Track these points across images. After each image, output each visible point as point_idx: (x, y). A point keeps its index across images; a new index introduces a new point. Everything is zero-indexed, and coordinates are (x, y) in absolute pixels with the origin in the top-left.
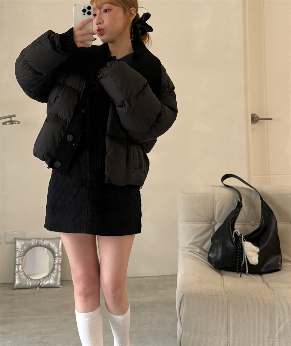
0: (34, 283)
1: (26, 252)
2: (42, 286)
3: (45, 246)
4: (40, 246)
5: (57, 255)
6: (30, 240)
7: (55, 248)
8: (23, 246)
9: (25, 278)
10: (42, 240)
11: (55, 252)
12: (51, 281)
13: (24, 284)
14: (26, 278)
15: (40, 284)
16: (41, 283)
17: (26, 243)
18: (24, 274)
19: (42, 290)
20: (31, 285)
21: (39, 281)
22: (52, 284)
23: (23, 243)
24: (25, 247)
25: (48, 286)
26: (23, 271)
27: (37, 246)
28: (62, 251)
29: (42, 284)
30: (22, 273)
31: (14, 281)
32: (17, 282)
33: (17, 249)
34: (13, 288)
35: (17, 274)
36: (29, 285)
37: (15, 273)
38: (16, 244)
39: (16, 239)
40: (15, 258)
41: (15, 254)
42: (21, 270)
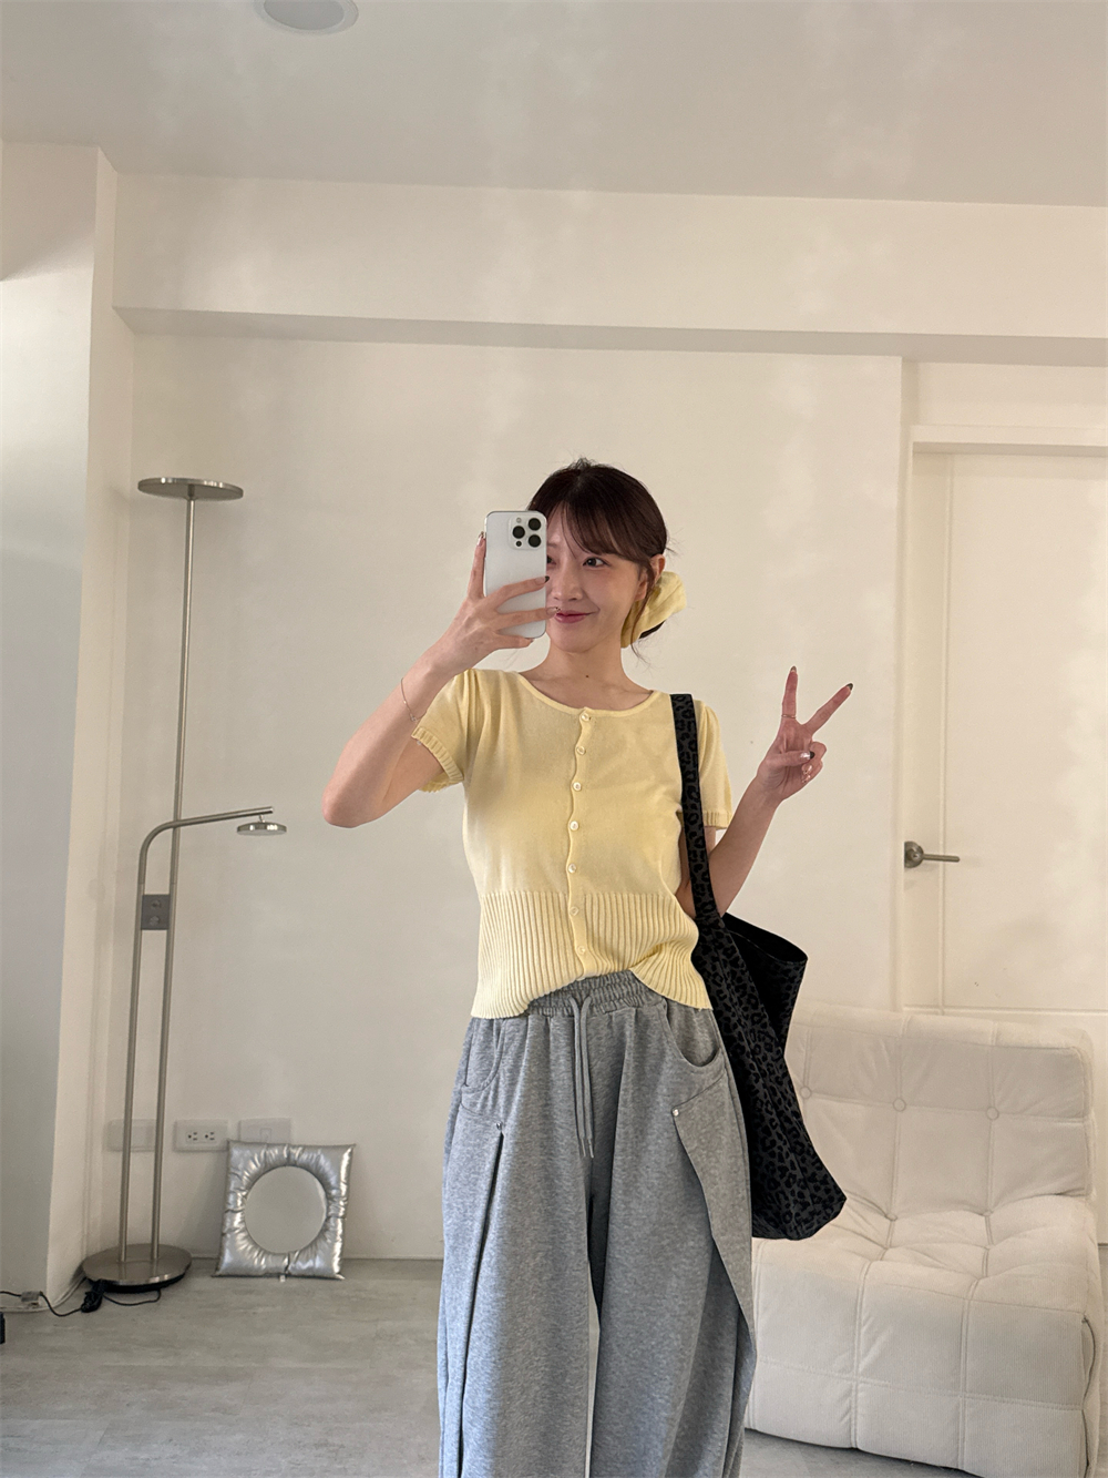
0: (274, 1263)
1: (255, 1178)
2: (294, 1273)
3: (306, 1167)
4: (295, 1165)
5: (334, 1192)
6: (270, 1146)
7: (331, 1173)
9: (250, 1248)
10: (300, 1149)
11: (329, 1184)
12: (318, 1263)
13: (244, 1264)
14: (251, 1251)
15: (289, 1268)
16: (292, 1265)
18: (249, 1238)
19: (295, 1283)
20: (264, 1267)
21: (286, 1260)
22: (319, 1269)
23: (248, 1153)
24: (253, 1166)
25: (311, 1274)
26: (245, 1230)
27: (285, 1165)
28: (347, 1184)
29: (294, 1268)
30: (243, 1235)
31: (221, 1254)
32: (227, 1258)
33: (232, 1170)
34: (218, 1273)
35: (229, 1236)
36: (260, 1267)
37: (223, 1235)
38: (229, 1156)
39: (231, 1144)
40: (226, 1193)
41: (227, 1183)
42: (242, 1226)
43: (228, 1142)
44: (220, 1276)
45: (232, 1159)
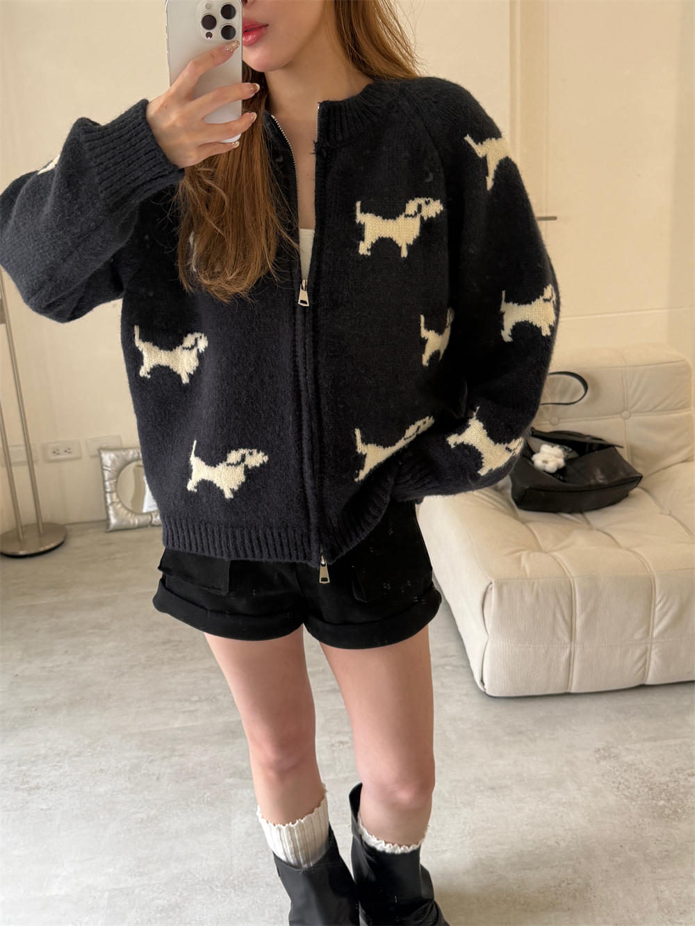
0: (143, 519)
1: (119, 472)
2: (155, 524)
6: (125, 449)
8: (113, 462)
9: (125, 513)
13: (124, 523)
14: (127, 514)
15: (153, 522)
16: (154, 519)
17: (118, 456)
18: (124, 506)
20: (137, 522)
21: (150, 517)
23: (113, 455)
24: (118, 464)
26: (120, 502)
27: (137, 461)
29: (156, 522)
30: (119, 506)
31: (108, 519)
32: (113, 521)
33: (105, 468)
34: (108, 530)
35: (111, 508)
36: (134, 524)
37: (107, 508)
38: (101, 459)
39: (101, 451)
40: (104, 481)
41: (103, 475)
42: (118, 500)
43: (99, 450)
44: (111, 531)
45: (104, 461)
